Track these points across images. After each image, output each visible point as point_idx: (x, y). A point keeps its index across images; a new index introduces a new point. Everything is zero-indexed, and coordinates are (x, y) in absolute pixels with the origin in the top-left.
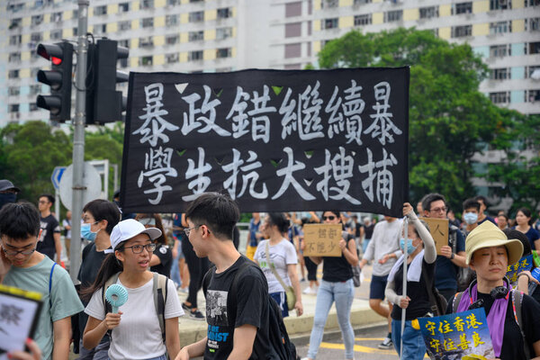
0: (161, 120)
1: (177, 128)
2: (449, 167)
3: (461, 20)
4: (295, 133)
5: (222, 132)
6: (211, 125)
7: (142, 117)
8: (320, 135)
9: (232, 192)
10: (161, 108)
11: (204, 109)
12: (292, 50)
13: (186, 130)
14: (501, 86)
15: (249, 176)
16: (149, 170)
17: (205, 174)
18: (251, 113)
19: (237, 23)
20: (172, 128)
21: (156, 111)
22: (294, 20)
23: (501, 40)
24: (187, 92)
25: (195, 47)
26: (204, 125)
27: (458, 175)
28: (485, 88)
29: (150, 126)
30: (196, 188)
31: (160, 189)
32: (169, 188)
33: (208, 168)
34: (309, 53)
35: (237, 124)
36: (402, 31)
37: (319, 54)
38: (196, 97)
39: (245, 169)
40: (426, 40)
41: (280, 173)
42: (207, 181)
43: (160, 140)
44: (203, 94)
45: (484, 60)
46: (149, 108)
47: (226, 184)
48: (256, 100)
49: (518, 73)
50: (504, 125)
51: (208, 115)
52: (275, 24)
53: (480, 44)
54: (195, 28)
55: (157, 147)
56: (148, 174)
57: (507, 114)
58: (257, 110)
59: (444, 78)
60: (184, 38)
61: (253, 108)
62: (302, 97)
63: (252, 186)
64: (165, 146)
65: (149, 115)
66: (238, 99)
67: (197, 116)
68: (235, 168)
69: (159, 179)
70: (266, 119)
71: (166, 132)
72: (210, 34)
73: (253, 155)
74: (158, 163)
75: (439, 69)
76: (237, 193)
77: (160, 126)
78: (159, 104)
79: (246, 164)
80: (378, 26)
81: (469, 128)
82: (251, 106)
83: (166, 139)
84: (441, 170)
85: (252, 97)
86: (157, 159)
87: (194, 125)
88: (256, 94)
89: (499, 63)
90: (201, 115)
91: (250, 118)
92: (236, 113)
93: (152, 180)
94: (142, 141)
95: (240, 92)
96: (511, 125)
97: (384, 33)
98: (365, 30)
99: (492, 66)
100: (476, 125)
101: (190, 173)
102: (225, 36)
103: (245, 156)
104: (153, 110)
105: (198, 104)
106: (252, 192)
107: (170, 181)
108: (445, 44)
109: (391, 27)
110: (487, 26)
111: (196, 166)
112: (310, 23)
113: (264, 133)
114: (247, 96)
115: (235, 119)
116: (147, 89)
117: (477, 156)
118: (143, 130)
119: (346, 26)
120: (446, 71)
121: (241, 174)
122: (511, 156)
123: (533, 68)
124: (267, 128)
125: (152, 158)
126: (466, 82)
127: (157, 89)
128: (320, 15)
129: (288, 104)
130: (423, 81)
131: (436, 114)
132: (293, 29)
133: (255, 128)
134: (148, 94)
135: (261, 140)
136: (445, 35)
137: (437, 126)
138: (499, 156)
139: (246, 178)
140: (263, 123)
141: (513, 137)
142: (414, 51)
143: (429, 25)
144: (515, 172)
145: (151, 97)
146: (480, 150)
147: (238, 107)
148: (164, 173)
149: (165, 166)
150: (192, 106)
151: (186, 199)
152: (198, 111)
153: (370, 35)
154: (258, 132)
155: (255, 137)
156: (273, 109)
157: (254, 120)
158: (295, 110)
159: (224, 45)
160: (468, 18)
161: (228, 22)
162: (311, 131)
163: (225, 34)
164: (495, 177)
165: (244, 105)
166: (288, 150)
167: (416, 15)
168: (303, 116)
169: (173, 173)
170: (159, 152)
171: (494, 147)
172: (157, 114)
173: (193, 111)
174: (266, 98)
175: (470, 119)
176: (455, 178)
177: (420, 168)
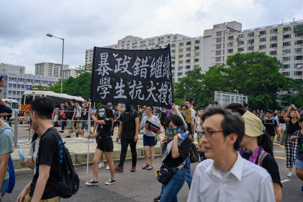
0: (106, 66)
1: (112, 70)
2: (268, 96)
3: (273, 49)
4: (154, 75)
5: (130, 73)
6: (126, 70)
7: (99, 65)
8: (161, 76)
9: (132, 96)
10: (106, 62)
11: (124, 64)
12: (218, 59)
13: (116, 71)
14: (286, 70)
15: (138, 91)
16: (101, 85)
17: (122, 88)
18: (141, 67)
19: (201, 51)
20: (110, 70)
21: (105, 63)
22: (219, 50)
23: (287, 55)
24: (118, 57)
25: (188, 58)
26: (123, 70)
27: (271, 98)
28: (281, 71)
29: (102, 68)
30: (119, 93)
31: (105, 93)
32: (108, 92)
33: (124, 86)
34: (223, 60)
35: (135, 70)
36: (253, 53)
37: (227, 60)
38: (121, 59)
39: (137, 88)
40: (262, 56)
41: (148, 90)
42: (123, 91)
43: (105, 74)
44: (123, 58)
45: (281, 62)
46: (102, 61)
47: (130, 93)
48: (143, 62)
49: (292, 66)
50: (287, 83)
51: (125, 66)
52: (213, 51)
53: (279, 57)
54: (188, 53)
55: (104, 77)
56: (101, 87)
57: (288, 79)
58: (143, 66)
59: (267, 68)
60: (184, 55)
61: (142, 65)
62: (158, 61)
63: (139, 95)
64: (108, 76)
65: (102, 64)
66: (137, 61)
67: (120, 66)
68: (134, 87)
69: (105, 89)
70: (145, 69)
71: (108, 71)
72: (192, 54)
73: (140, 83)
74: (105, 83)
75: (266, 65)
76: (134, 97)
77: (106, 69)
78: (106, 61)
79: (137, 86)
80: (246, 51)
81: (275, 84)
82: (141, 64)
83: (108, 74)
84: (266, 97)
85: (142, 61)
86: (104, 81)
87: (119, 70)
88: (143, 60)
89: (286, 63)
90: (122, 66)
91: (140, 69)
92: (135, 66)
93: (102, 89)
94: (99, 74)
95: (138, 59)
96: (290, 83)
97: (248, 54)
98: (242, 53)
99: (283, 64)
100: (278, 83)
101: (117, 88)
102: (197, 55)
103: (137, 83)
104: (103, 63)
105: (122, 62)
106: (139, 97)
107: (109, 90)
108: (268, 57)
109: (250, 52)
110: (282, 51)
111: (119, 85)
112: (224, 50)
113: (144, 75)
114: (140, 60)
115: (135, 68)
116: (101, 54)
117: (278, 93)
118: (99, 70)
119: (235, 51)
120: (268, 66)
121: (136, 90)
122: (289, 93)
123: (297, 64)
124: (146, 73)
125: (102, 80)
126: (274, 69)
127: (106, 55)
128: (227, 48)
129: (153, 64)
130: (260, 69)
131: (264, 79)
132: (218, 53)
133: (142, 72)
134: (102, 57)
135: (144, 77)
136: (268, 54)
137: (265, 83)
138: (285, 93)
139: (137, 91)
140: (144, 71)
141: (290, 87)
142: (257, 59)
143: (263, 51)
144: (291, 98)
145: (103, 58)
146: (279, 91)
147: (136, 64)
148: (107, 87)
149: (107, 84)
150: (119, 62)
151: (115, 97)
152: (121, 64)
153: (243, 54)
154: (143, 74)
155: (141, 76)
156: (148, 66)
157: (142, 69)
158: (155, 67)
159: (197, 58)
160: (276, 49)
161: (198, 51)
162: (159, 75)
163: (197, 54)
164: (284, 99)
165: (139, 63)
166: (151, 82)
167: (258, 48)
168: (157, 68)
169: (110, 87)
170: (105, 79)
171: (284, 90)
172: (105, 64)
173: (119, 65)
174: (146, 61)
175: (275, 81)
176: (270, 99)
177: (259, 96)
